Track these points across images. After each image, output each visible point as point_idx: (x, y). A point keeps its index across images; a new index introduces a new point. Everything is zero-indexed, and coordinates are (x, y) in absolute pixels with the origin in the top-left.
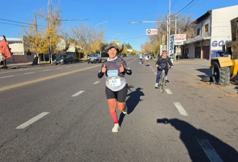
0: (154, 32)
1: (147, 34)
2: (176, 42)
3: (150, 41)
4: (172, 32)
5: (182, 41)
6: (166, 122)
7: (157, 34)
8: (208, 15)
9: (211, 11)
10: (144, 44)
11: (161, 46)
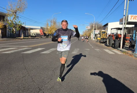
0: (89, 28)
1: (86, 28)
2: (96, 33)
3: (87, 30)
4: (95, 29)
5: (98, 33)
6: (95, 74)
7: (90, 28)
8: (107, 25)
9: (108, 23)
10: (84, 32)
11: (91, 34)
